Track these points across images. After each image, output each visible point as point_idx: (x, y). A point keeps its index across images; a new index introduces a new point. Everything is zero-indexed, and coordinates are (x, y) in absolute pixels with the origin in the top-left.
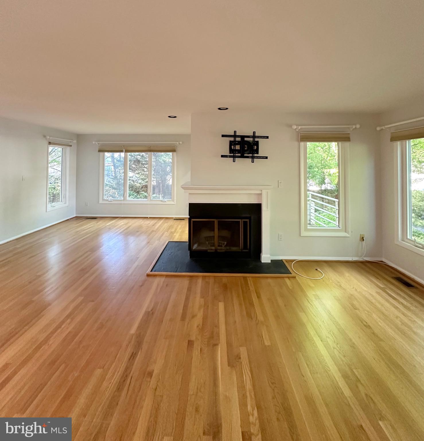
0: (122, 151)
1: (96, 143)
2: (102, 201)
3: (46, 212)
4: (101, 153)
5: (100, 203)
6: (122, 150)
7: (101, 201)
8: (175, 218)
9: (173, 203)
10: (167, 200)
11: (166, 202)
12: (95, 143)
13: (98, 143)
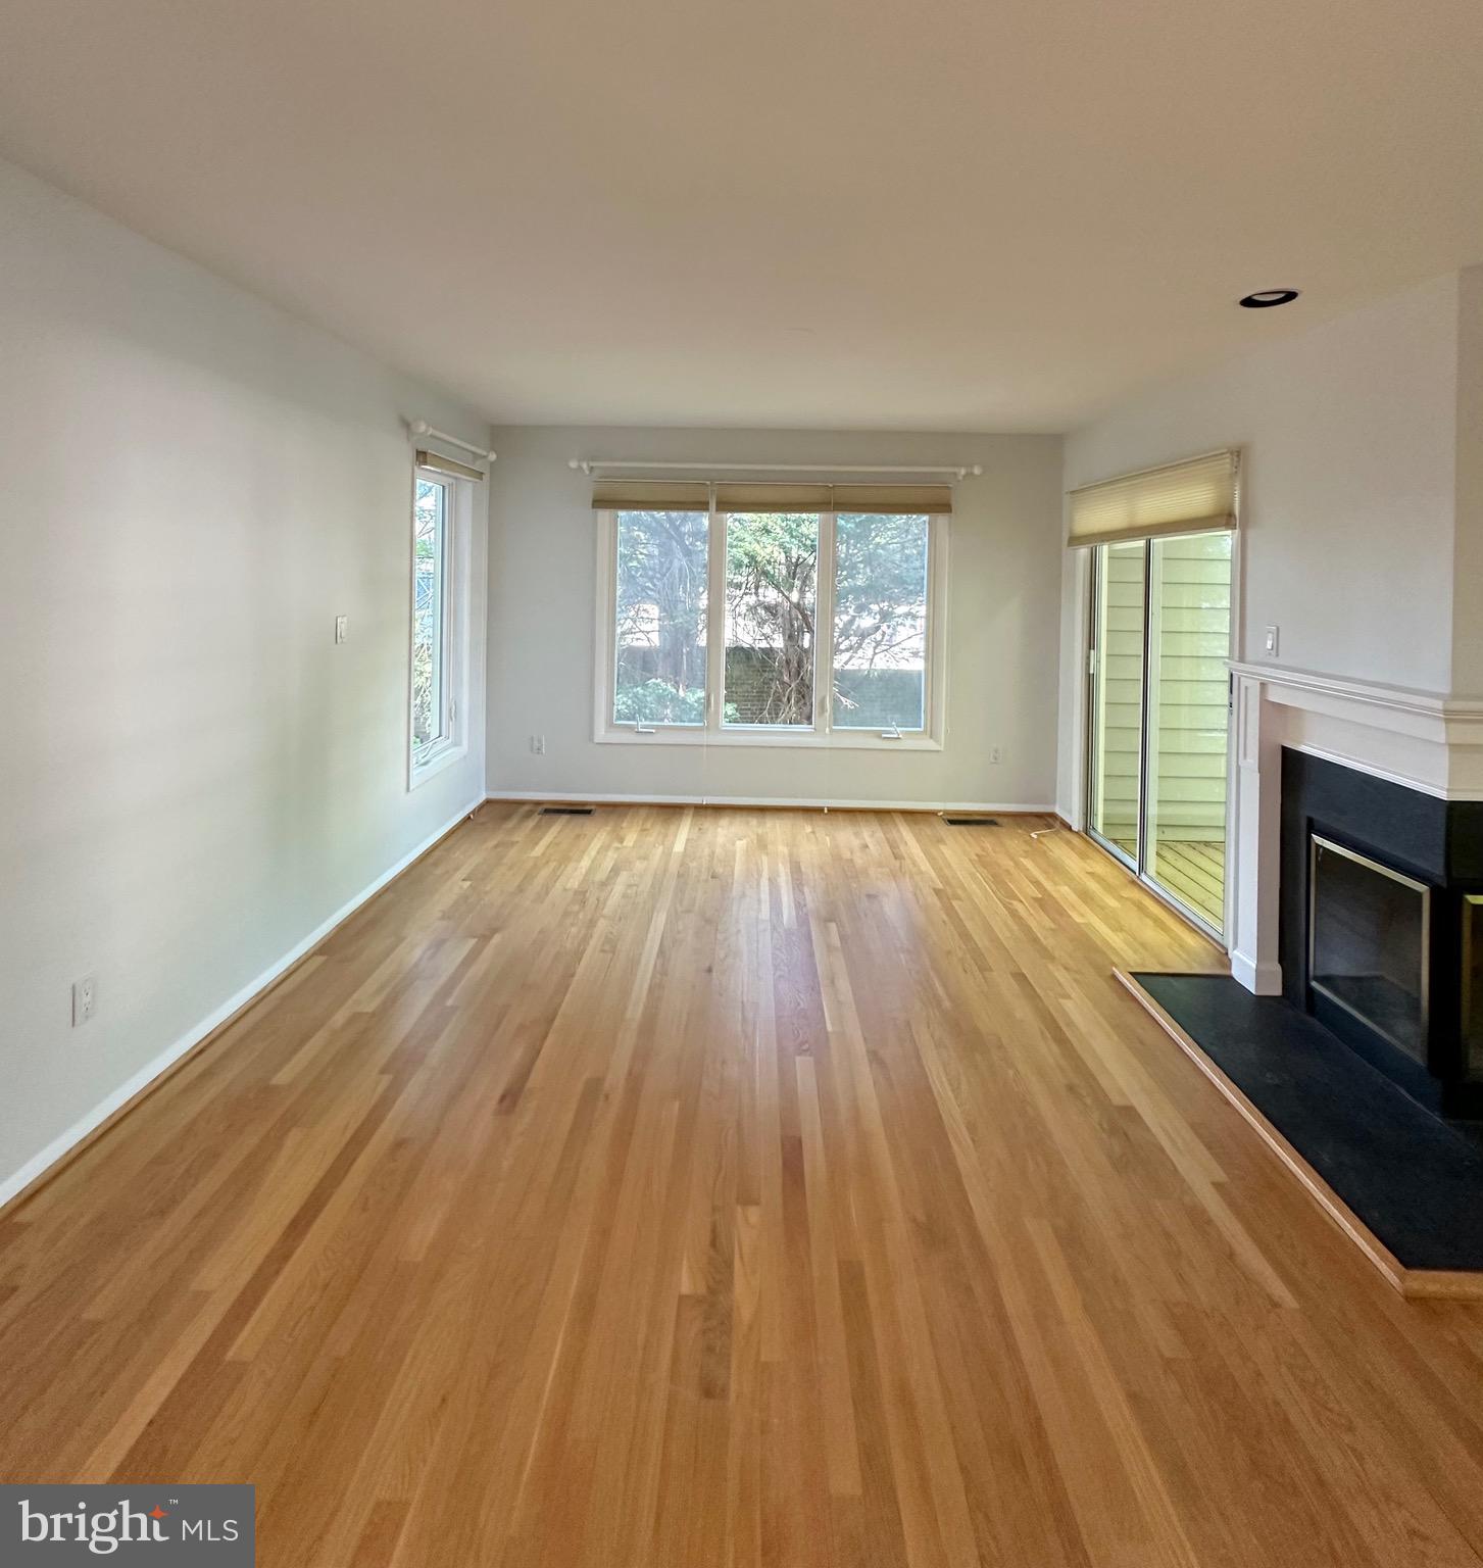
0: (702, 506)
1: (585, 466)
2: (606, 732)
3: (408, 789)
4: (604, 515)
5: (596, 741)
6: (703, 499)
7: (601, 733)
8: (946, 812)
9: (931, 745)
10: (902, 732)
11: (899, 738)
12: (580, 468)
13: (592, 464)
